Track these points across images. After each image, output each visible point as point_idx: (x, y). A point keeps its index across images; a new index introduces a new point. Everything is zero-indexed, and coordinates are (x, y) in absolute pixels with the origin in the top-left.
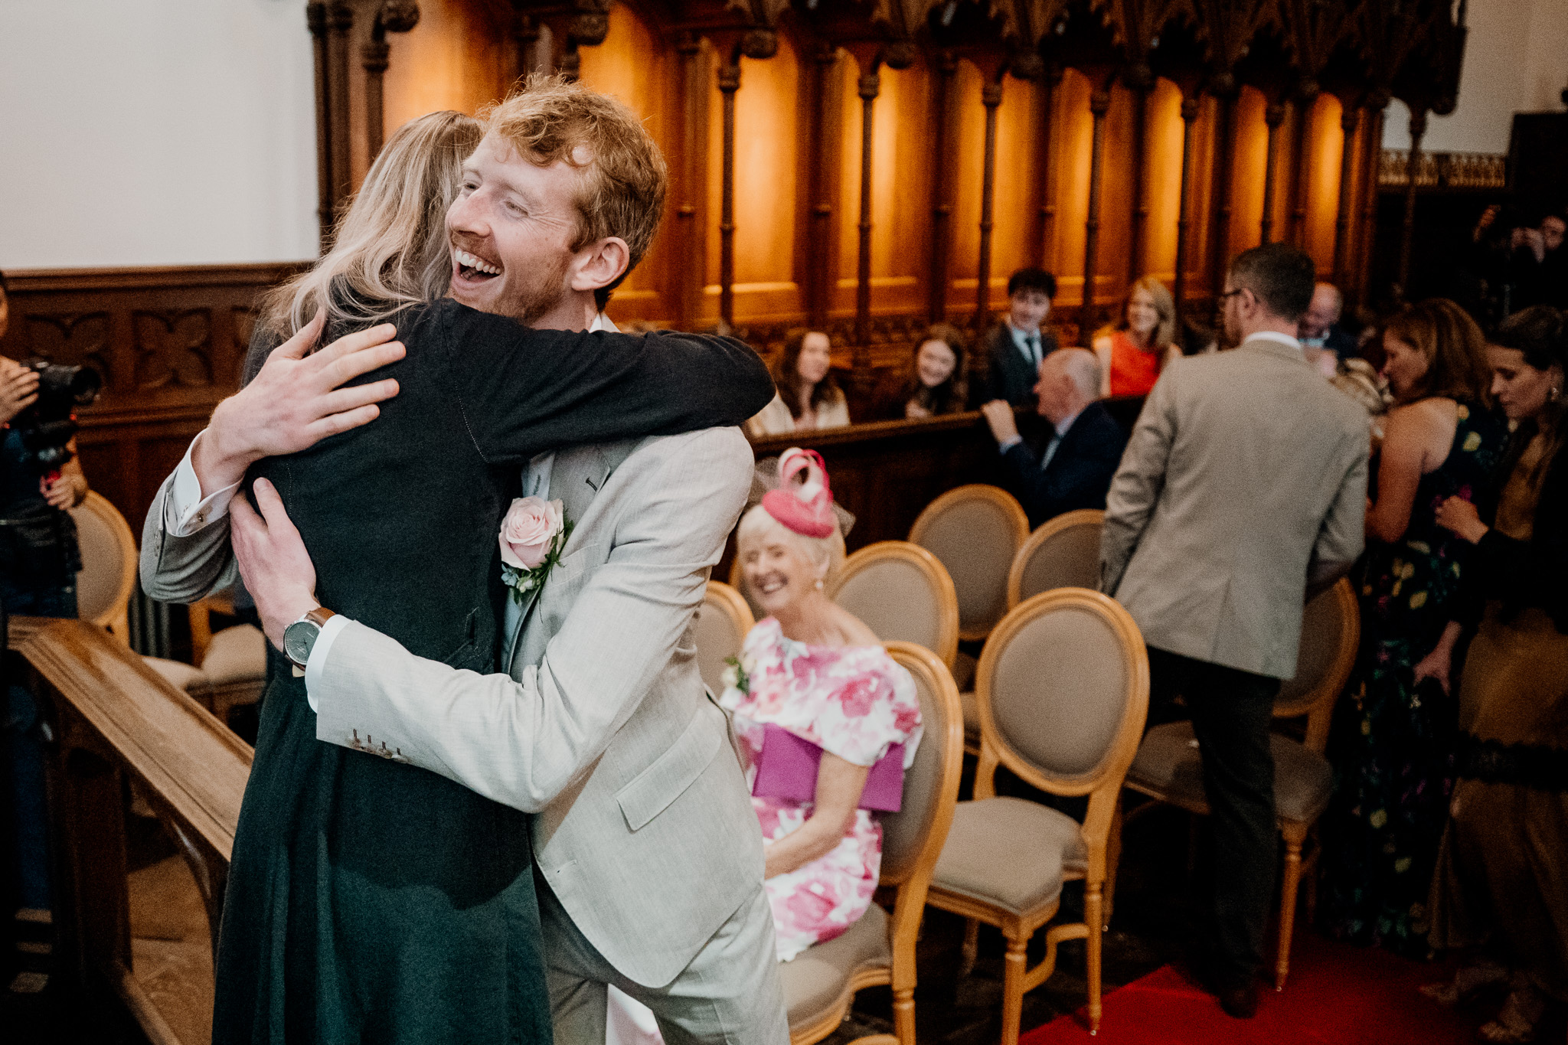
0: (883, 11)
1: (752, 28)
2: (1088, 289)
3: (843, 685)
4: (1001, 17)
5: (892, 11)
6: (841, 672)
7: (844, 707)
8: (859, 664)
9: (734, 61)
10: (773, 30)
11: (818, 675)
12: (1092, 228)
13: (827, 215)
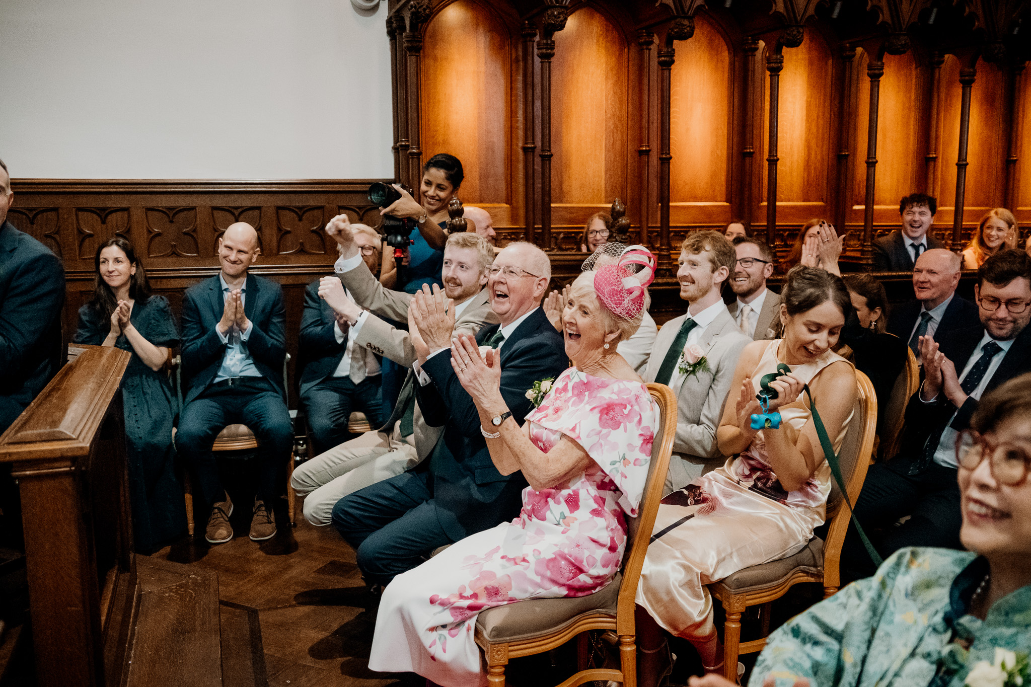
0: (780, 6)
1: (675, 18)
2: (958, 213)
3: (604, 403)
4: (876, 9)
5: (786, 7)
6: (606, 396)
7: (600, 418)
8: (620, 392)
9: (669, 43)
10: (690, 18)
11: (590, 396)
12: (962, 166)
13: (751, 154)
